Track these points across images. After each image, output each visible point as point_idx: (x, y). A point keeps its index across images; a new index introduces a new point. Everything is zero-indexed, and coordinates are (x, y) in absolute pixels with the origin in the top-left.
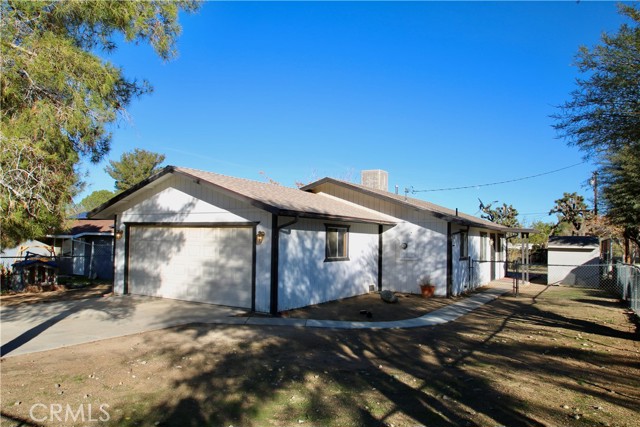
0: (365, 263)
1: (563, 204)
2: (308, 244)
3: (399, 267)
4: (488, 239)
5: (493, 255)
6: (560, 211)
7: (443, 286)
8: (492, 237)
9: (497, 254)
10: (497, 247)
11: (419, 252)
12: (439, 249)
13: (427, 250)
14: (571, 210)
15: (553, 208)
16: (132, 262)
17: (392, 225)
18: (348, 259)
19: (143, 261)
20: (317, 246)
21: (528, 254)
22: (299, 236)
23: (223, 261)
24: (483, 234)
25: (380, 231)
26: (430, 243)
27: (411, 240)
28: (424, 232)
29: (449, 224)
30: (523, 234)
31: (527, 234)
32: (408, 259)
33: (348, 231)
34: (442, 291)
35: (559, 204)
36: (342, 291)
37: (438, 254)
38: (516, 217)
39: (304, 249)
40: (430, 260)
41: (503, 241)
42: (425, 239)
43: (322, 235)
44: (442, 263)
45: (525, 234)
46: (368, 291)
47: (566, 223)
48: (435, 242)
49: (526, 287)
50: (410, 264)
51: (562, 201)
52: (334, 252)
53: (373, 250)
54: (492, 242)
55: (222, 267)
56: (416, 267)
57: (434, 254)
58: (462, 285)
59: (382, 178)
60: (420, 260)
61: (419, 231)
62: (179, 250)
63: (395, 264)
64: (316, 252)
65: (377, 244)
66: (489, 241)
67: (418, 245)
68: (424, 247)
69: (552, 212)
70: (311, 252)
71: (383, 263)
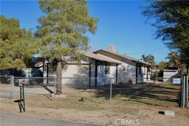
0: (113, 75)
1: (170, 55)
2: (102, 69)
3: (122, 76)
4: (146, 68)
5: (147, 73)
6: (169, 58)
7: (134, 81)
8: (147, 67)
9: (148, 72)
10: (148, 71)
11: (127, 72)
12: (133, 71)
13: (130, 71)
14: (173, 58)
15: (167, 57)
16: (49, 74)
17: (120, 64)
18: (110, 73)
19: (53, 74)
20: (104, 70)
21: (158, 73)
22: (100, 67)
23: (79, 74)
24: (145, 67)
25: (117, 66)
26: (131, 69)
27: (125, 69)
28: (129, 66)
29: (137, 64)
30: (156, 66)
31: (158, 66)
32: (124, 74)
33: (110, 66)
34: (134, 83)
35: (169, 55)
36: (108, 82)
37: (133, 72)
38: (154, 60)
39: (101, 71)
40: (131, 74)
41: (150, 69)
42: (129, 68)
43: (105, 67)
44: (134, 75)
45: (157, 66)
46: (114, 83)
47: (171, 62)
48: (132, 69)
49: (157, 82)
50: (125, 76)
51: (170, 54)
52: (107, 71)
53: (115, 71)
54: (147, 69)
55: (79, 76)
56: (127, 76)
57: (132, 72)
58: (139, 81)
59: (114, 49)
60: (128, 74)
61: (128, 66)
62: (65, 71)
63: (121, 75)
64: (103, 71)
65: (116, 69)
66: (146, 69)
67: (127, 70)
68: (129, 70)
69: (167, 58)
70: (102, 71)
71: (118, 75)
